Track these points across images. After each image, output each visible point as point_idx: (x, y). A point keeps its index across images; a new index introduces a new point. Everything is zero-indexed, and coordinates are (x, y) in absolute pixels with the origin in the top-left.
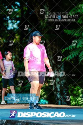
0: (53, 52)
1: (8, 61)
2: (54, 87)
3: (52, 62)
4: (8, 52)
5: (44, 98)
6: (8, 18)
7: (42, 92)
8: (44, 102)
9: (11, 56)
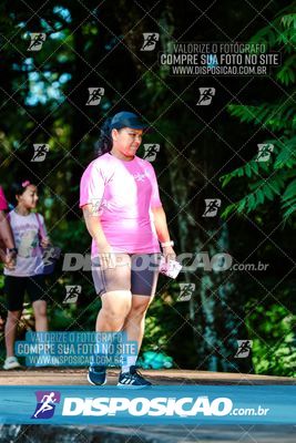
0: (191, 183)
1: (24, 215)
2: (195, 309)
3: (188, 221)
4: (24, 185)
5: (156, 348)
6: (27, 65)
7: (152, 326)
8: (156, 362)
9: (36, 198)
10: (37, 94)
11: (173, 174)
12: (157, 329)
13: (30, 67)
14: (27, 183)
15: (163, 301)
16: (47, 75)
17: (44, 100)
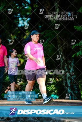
0: (64, 48)
1: (13, 58)
2: (65, 83)
3: (63, 58)
4: (13, 50)
5: (54, 93)
6: (18, 16)
7: (53, 87)
8: (54, 97)
9: (16, 54)
10: (21, 24)
11: (59, 45)
12: (54, 88)
13: (19, 16)
14: (14, 49)
15: (56, 80)
16: (24, 18)
17: (23, 25)
